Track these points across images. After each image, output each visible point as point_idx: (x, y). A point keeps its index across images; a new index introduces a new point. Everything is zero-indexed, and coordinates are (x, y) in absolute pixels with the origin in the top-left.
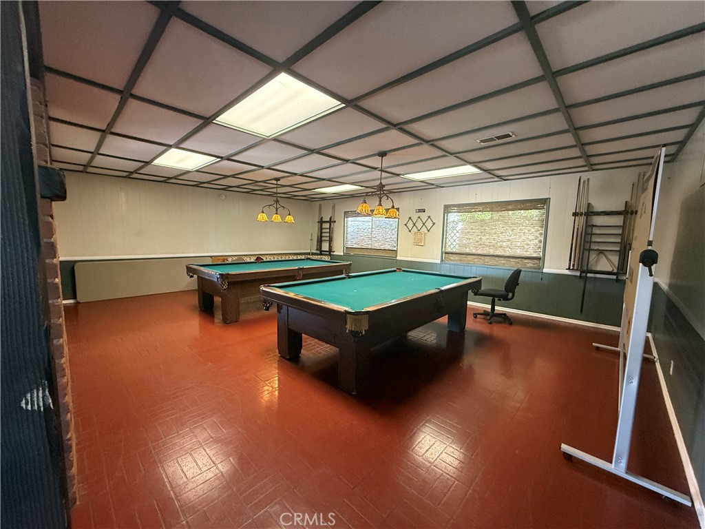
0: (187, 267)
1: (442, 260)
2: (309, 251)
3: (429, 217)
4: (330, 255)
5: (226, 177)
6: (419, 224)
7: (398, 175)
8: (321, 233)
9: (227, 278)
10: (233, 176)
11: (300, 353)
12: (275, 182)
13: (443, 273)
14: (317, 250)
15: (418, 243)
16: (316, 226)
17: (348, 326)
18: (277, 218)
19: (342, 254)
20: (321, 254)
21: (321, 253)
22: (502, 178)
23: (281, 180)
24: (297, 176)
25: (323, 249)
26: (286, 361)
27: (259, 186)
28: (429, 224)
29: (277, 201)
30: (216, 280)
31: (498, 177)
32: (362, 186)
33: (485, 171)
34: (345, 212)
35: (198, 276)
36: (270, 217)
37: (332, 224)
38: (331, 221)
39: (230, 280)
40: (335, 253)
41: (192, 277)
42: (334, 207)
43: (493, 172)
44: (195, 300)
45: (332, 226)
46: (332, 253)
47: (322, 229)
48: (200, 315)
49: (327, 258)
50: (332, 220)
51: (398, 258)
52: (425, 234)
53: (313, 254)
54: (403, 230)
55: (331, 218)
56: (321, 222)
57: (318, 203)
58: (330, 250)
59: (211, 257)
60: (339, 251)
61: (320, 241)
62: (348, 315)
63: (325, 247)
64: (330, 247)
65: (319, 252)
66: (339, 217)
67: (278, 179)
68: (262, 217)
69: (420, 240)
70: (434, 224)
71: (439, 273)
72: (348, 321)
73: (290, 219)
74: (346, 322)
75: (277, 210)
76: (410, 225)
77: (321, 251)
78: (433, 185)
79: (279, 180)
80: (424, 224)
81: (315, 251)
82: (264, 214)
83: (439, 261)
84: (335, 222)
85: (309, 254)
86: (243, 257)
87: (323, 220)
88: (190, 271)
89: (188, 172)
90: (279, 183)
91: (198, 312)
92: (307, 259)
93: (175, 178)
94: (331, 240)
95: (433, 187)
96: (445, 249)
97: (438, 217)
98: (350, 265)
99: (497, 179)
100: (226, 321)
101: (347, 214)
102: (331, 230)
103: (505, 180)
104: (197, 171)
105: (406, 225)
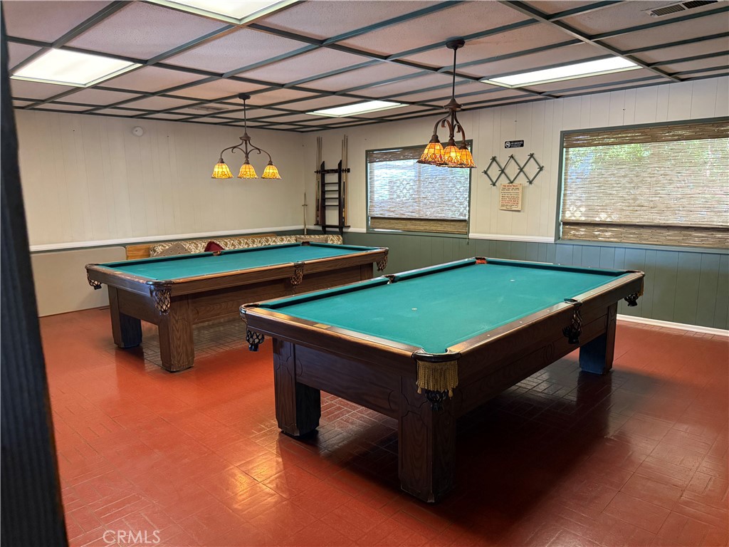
0: (88, 270)
1: (557, 237)
2: (301, 227)
3: (532, 156)
4: (342, 233)
5: (146, 95)
6: (512, 170)
7: (478, 79)
8: (324, 192)
9: (169, 290)
10: (162, 93)
11: (318, 425)
12: (241, 101)
13: (559, 265)
14: (317, 224)
15: (511, 206)
16: (313, 181)
17: (421, 383)
18: (248, 171)
19: (364, 230)
20: (324, 232)
21: (325, 229)
22: (676, 77)
23: (252, 96)
24: (283, 90)
25: (327, 223)
26: (293, 441)
27: (208, 108)
28: (532, 169)
29: (246, 139)
30: (149, 295)
31: (670, 75)
32: (402, 102)
33: (649, 65)
34: (367, 151)
35: (109, 287)
36: (234, 169)
37: (344, 175)
38: (341, 170)
39: (174, 294)
40: (351, 230)
41: (97, 287)
42: (345, 143)
43: (660, 67)
44: (105, 328)
45: (343, 180)
46: (344, 230)
47: (323, 185)
48: (117, 355)
49: (335, 240)
50: (344, 167)
51: (471, 235)
52: (524, 188)
53: (310, 232)
54: (481, 182)
55: (340, 164)
56: (323, 172)
57: (314, 136)
58: (342, 224)
59: (124, 245)
60: (357, 225)
61: (322, 208)
62: (420, 363)
63: (332, 218)
64: (342, 219)
65: (320, 228)
66: (356, 162)
67: (245, 96)
68: (221, 170)
69: (515, 200)
70: (541, 169)
71: (551, 264)
72: (421, 372)
73: (271, 171)
74: (416, 373)
75: (247, 157)
76: (494, 172)
77: (325, 227)
78: (540, 93)
79: (248, 98)
80: (521, 170)
81: (312, 227)
82: (224, 166)
83: (551, 239)
84: (348, 171)
85: (301, 232)
86: (183, 243)
87: (327, 168)
88: (95, 276)
89: (77, 89)
90: (247, 102)
91: (114, 353)
92: (304, 243)
93: (51, 100)
94: (341, 206)
95: (539, 97)
96: (563, 216)
97: (549, 157)
98: (386, 253)
99: (667, 79)
100: (169, 368)
101: (371, 156)
102: (341, 188)
103: (683, 80)
104: (95, 87)
105: (485, 172)
